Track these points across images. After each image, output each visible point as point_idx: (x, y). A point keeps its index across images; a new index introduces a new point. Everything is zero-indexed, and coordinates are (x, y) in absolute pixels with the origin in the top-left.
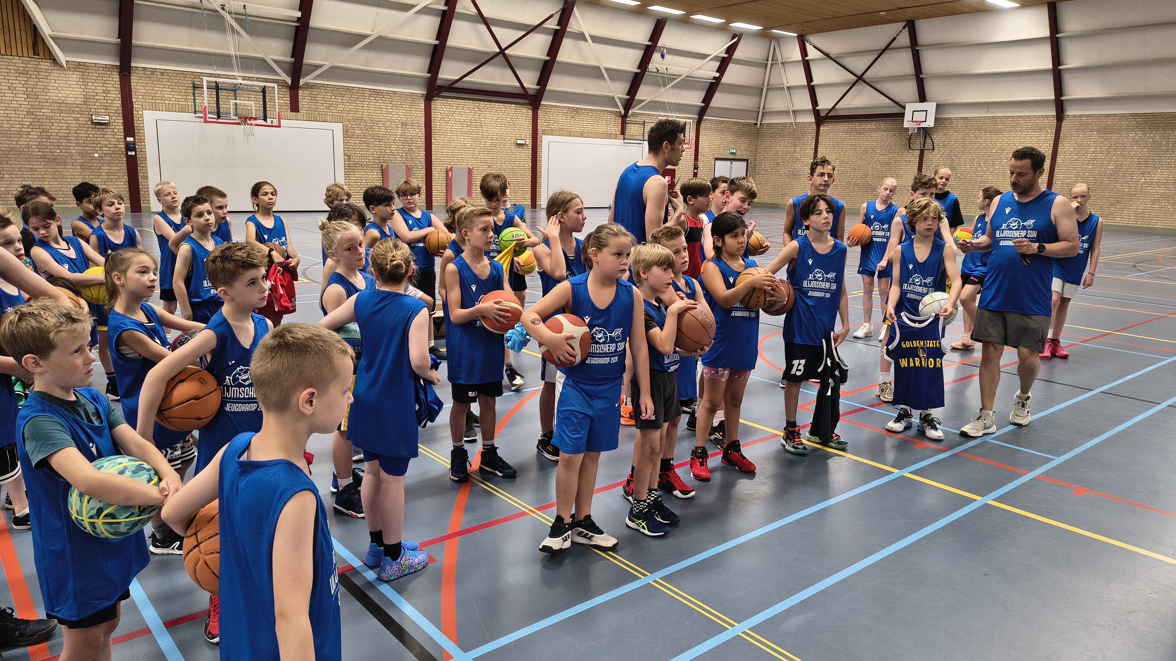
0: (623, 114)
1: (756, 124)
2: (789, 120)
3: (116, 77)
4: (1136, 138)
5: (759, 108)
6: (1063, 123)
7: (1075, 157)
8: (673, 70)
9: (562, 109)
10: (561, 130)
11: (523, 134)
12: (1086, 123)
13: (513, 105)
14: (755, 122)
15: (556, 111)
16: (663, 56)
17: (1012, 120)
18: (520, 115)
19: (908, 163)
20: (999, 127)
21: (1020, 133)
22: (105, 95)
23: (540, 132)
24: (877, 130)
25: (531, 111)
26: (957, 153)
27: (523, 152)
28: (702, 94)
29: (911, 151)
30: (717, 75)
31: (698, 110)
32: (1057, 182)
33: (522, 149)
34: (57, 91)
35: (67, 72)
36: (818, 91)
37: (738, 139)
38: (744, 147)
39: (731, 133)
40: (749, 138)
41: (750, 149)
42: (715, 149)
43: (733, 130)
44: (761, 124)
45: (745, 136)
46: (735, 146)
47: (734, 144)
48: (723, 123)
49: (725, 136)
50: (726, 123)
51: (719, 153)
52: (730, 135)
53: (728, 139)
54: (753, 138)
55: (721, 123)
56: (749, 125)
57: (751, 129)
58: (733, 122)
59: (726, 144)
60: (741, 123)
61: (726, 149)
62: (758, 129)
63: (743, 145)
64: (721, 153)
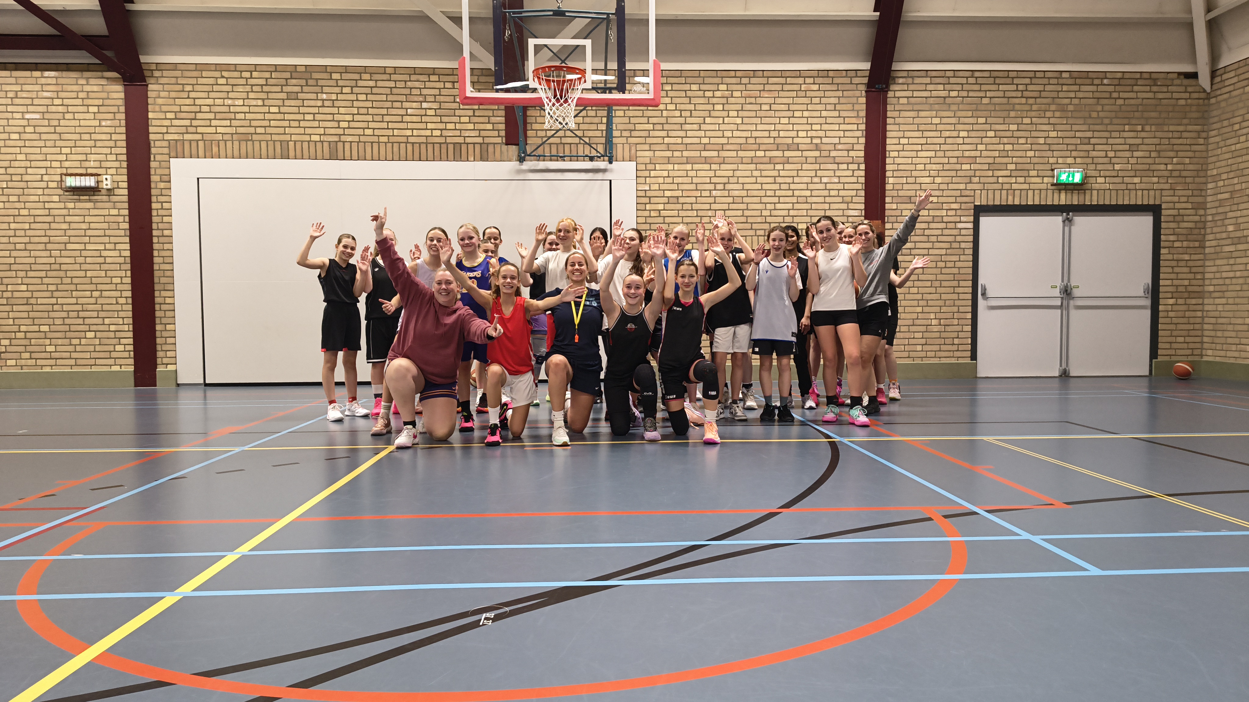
1: (1194, 75)
9: (247, 75)
10: (246, 138)
11: (92, 157)
13: (47, 74)
14: (1188, 69)
15: (223, 81)
18: (79, 102)
23: (158, 150)
25: (120, 88)
27: (93, 212)
31: (863, 36)
33: (90, 205)
37: (1089, 134)
38: (1132, 161)
39: (1057, 114)
40: (1153, 128)
41: (1170, 167)
42: (972, 173)
43: (1067, 101)
44: (1213, 74)
45: (1134, 122)
46: (1079, 160)
47: (1074, 154)
48: (1009, 81)
49: (1022, 127)
50: (1027, 81)
51: (998, 186)
52: (1052, 121)
53: (1034, 134)
54: (1181, 128)
55: (998, 81)
56: (1155, 80)
57: (1160, 96)
58: (1064, 75)
59: (1031, 154)
60: (1108, 75)
61: (1033, 173)
62: (1203, 95)
63: (1128, 154)
64: (1006, 186)
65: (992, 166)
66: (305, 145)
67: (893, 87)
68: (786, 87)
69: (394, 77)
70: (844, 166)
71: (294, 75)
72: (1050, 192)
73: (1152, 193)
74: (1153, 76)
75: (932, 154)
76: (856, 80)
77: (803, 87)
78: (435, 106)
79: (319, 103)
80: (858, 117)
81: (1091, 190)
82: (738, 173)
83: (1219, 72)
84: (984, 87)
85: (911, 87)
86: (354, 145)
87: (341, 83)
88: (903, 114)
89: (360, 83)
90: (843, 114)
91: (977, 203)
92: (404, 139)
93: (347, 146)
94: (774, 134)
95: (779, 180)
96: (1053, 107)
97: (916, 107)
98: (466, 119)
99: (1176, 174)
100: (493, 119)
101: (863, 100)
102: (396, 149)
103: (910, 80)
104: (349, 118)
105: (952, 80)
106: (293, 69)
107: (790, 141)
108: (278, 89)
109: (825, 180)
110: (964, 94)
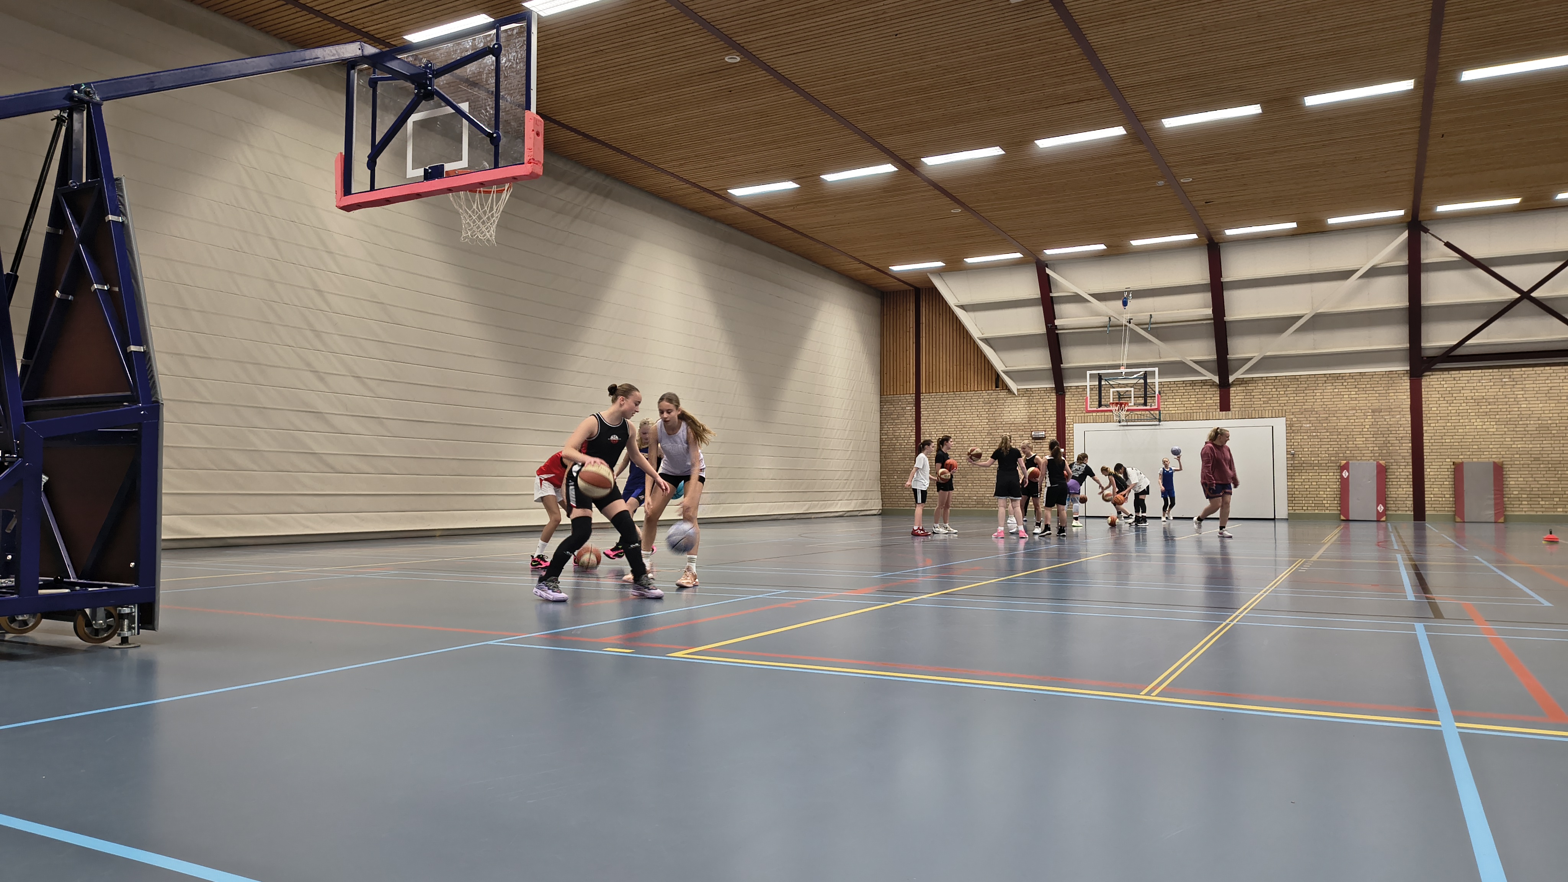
3: (1054, 397)
22: (1044, 413)
34: (1009, 414)
35: (1017, 398)
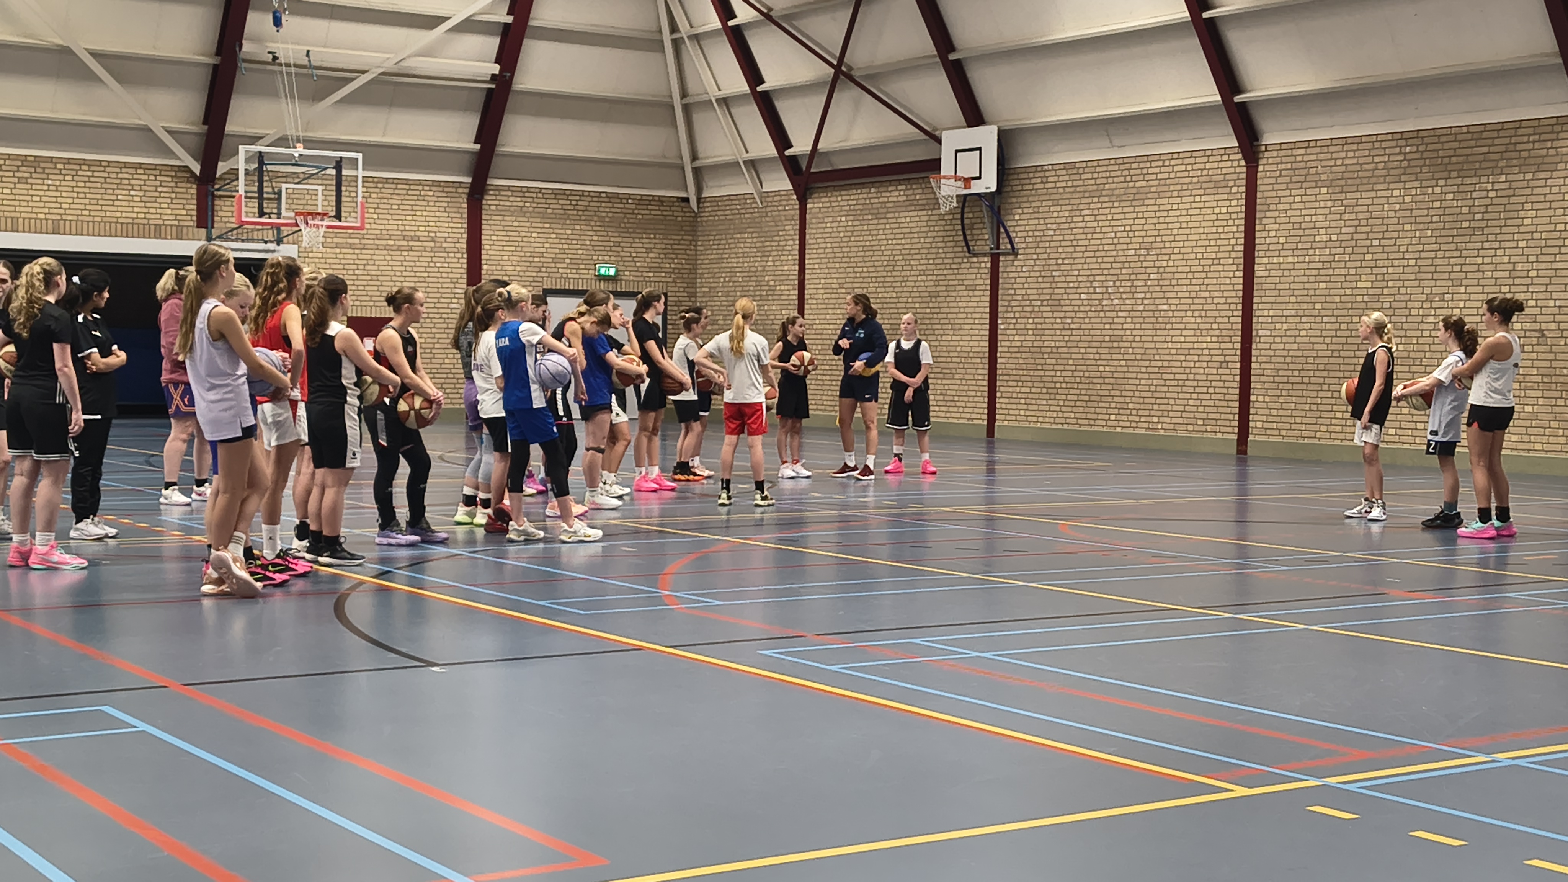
0: (198, 173)
1: (686, 200)
2: (742, 186)
4: (1408, 199)
5: (682, 159)
6: (1260, 168)
7: (1290, 259)
8: (324, 56)
12: (1302, 165)
14: (683, 195)
16: (277, 22)
17: (1160, 163)
19: (971, 293)
20: (1138, 184)
21: (1178, 200)
24: (910, 205)
26: (1060, 261)
28: (472, 122)
29: (975, 260)
30: (496, 69)
31: (466, 160)
32: (1261, 333)
36: (783, 107)
37: (619, 239)
38: (648, 260)
39: (598, 224)
40: (661, 236)
41: (673, 266)
42: (541, 264)
43: (604, 214)
44: (699, 200)
45: (649, 231)
46: (613, 258)
47: (610, 253)
48: (565, 197)
49: (575, 232)
50: (578, 198)
51: (559, 275)
52: (595, 228)
53: (583, 238)
54: (680, 237)
55: (558, 197)
56: (662, 202)
57: (665, 213)
58: (603, 195)
59: (580, 252)
60: (632, 197)
61: (582, 266)
62: (693, 214)
63: (645, 255)
64: (565, 276)
65: (555, 260)
66: (33, 221)
67: (486, 197)
68: (410, 192)
69: (108, 169)
70: (452, 255)
71: (25, 163)
72: (593, 282)
73: (661, 284)
74: (662, 199)
75: (513, 248)
76: (460, 190)
77: (423, 193)
78: (141, 194)
79: (46, 188)
80: (462, 218)
81: (621, 280)
82: (375, 257)
83: (702, 200)
84: (549, 201)
85: (498, 198)
86: (73, 223)
87: (63, 172)
88: (494, 218)
89: (80, 173)
90: (451, 215)
91: (545, 287)
92: (115, 220)
93: (68, 223)
94: (401, 228)
95: (405, 263)
96: (595, 218)
97: (503, 213)
98: (166, 206)
99: (677, 271)
100: (187, 207)
101: (465, 205)
102: (108, 228)
103: (497, 193)
104: (70, 200)
105: (527, 194)
106: (24, 158)
107: (412, 234)
108: (11, 174)
109: (438, 265)
110: (535, 205)
